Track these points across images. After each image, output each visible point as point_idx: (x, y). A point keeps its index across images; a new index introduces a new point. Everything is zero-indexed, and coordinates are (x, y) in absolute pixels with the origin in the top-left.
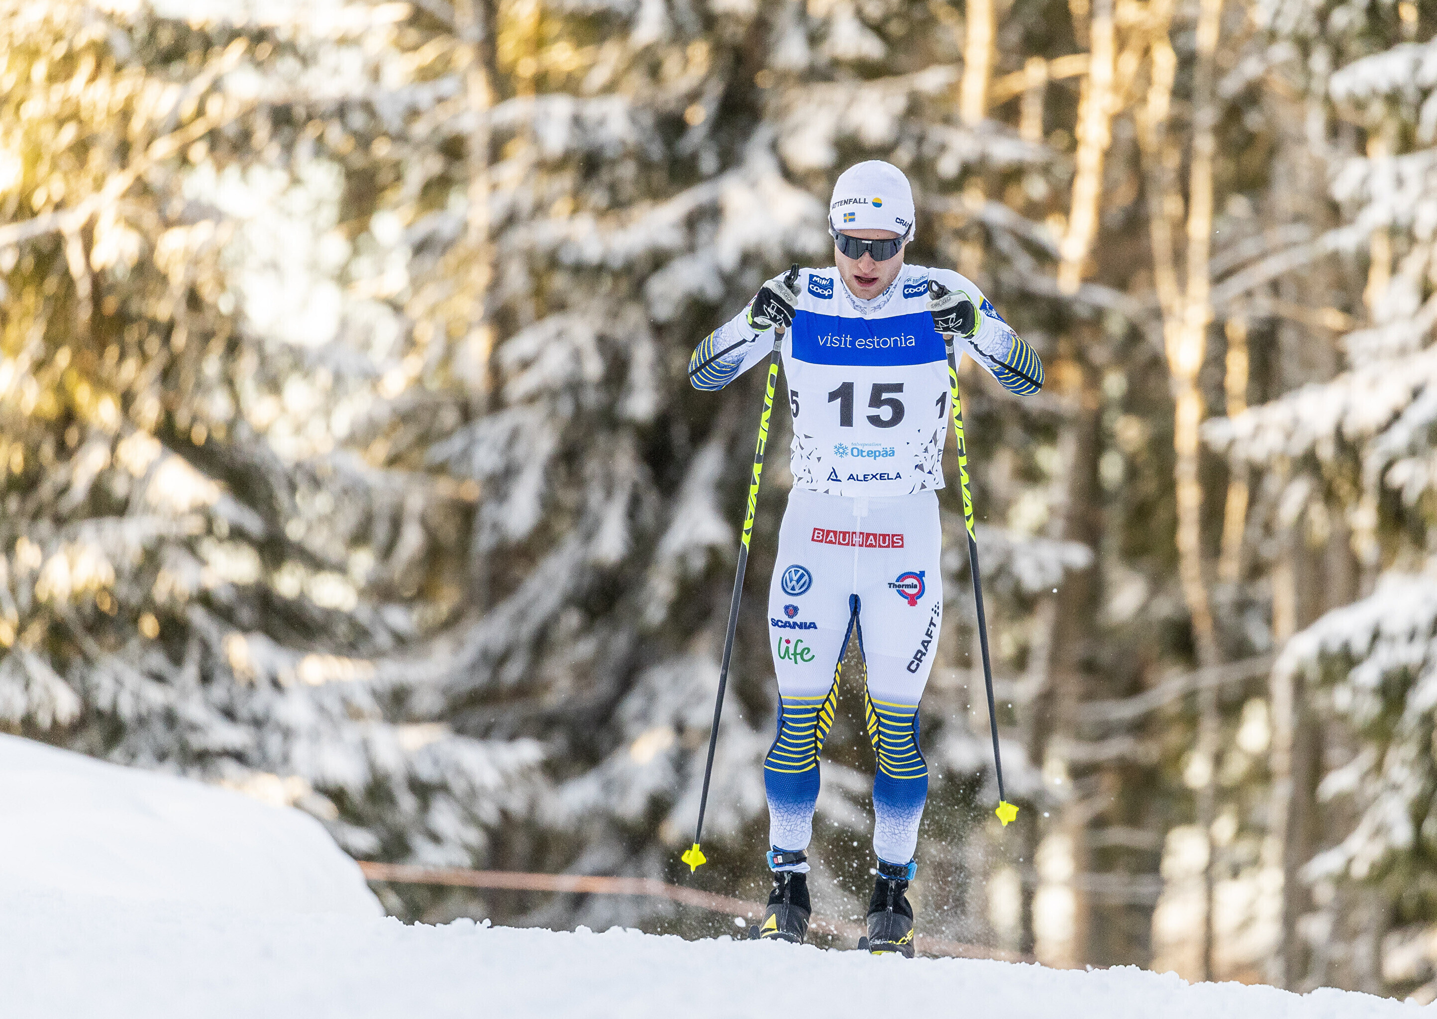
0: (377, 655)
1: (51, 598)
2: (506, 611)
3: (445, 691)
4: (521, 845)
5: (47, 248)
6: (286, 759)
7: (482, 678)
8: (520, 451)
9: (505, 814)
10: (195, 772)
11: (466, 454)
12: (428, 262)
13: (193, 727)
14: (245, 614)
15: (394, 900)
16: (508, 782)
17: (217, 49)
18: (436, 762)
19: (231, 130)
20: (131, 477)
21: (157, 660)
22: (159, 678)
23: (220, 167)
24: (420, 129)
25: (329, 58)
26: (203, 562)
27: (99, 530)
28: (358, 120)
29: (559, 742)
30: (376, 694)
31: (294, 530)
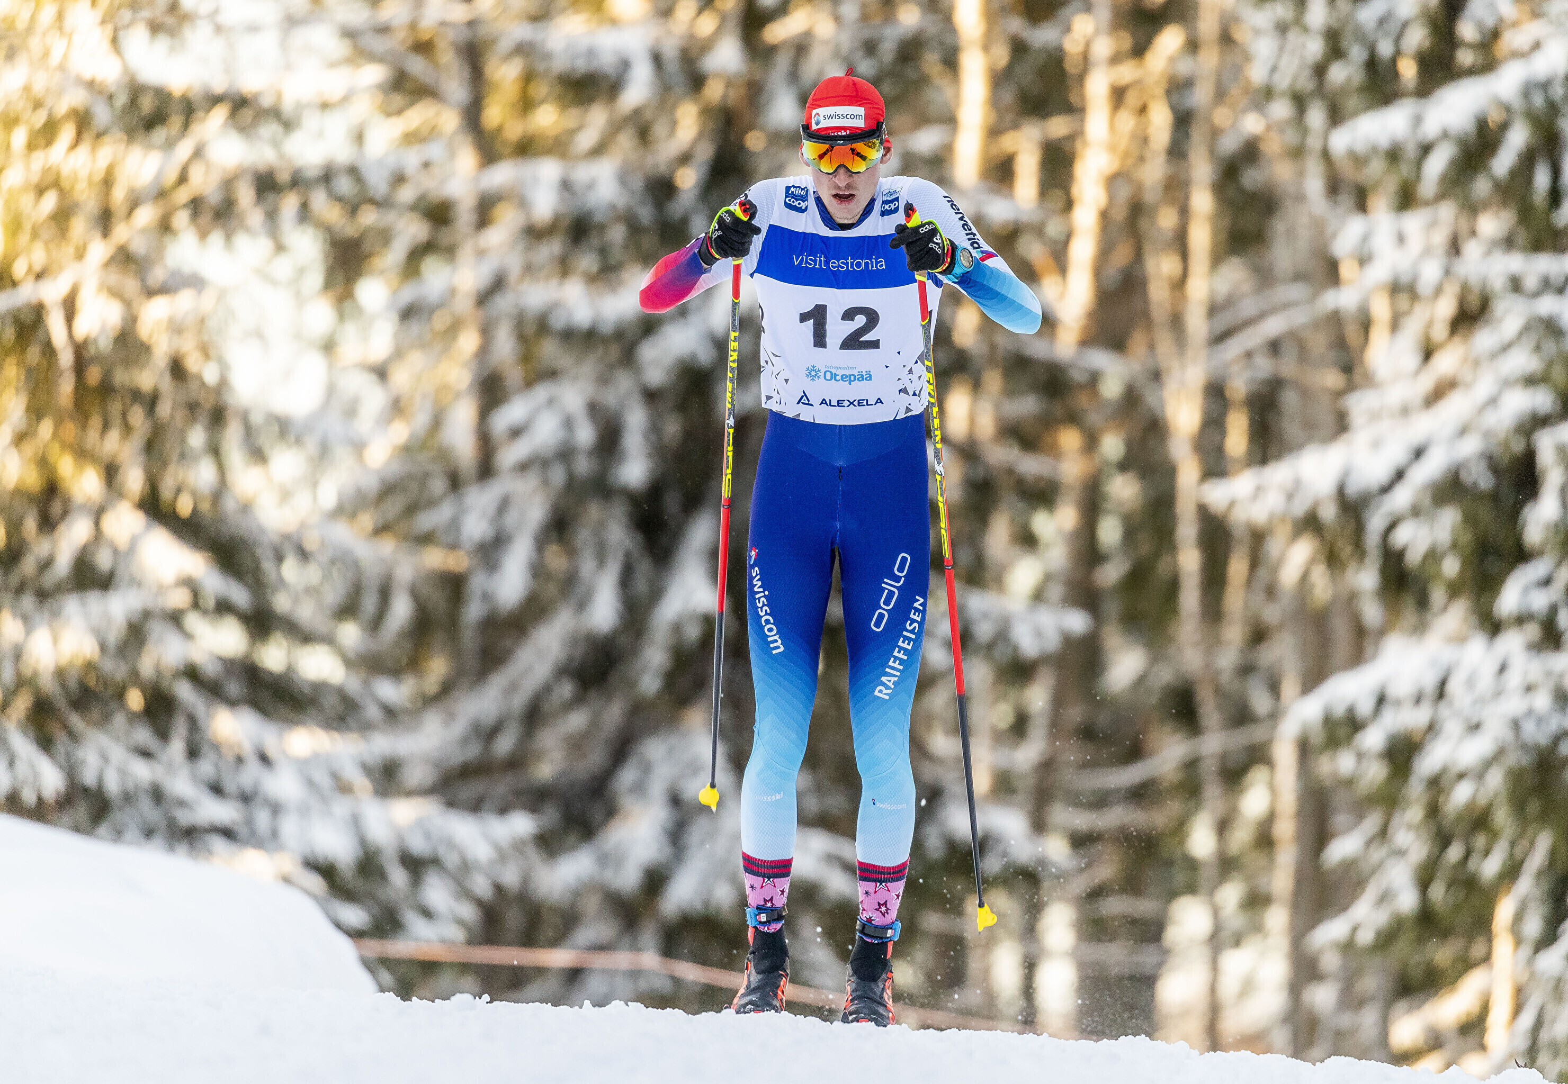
0: (366, 727)
1: (35, 674)
2: (497, 683)
3: (436, 765)
4: (514, 919)
5: (28, 318)
6: (275, 834)
7: (473, 751)
8: (511, 519)
9: (499, 889)
10: (182, 849)
11: (455, 525)
12: (415, 328)
13: (182, 803)
14: (234, 688)
15: (386, 977)
16: (502, 856)
17: (200, 114)
18: (428, 836)
19: (214, 196)
20: (116, 551)
21: (143, 735)
22: (146, 754)
23: (203, 235)
24: (407, 194)
25: (311, 121)
26: (188, 636)
27: (83, 604)
28: (344, 185)
29: (551, 815)
30: (367, 769)
31: (281, 603)
